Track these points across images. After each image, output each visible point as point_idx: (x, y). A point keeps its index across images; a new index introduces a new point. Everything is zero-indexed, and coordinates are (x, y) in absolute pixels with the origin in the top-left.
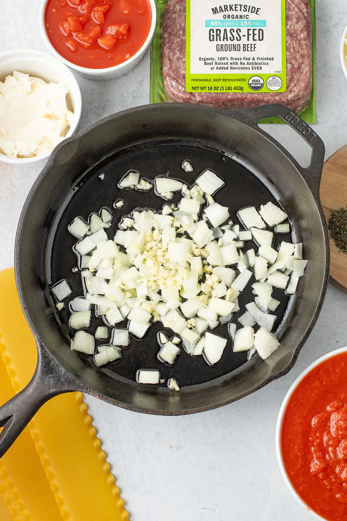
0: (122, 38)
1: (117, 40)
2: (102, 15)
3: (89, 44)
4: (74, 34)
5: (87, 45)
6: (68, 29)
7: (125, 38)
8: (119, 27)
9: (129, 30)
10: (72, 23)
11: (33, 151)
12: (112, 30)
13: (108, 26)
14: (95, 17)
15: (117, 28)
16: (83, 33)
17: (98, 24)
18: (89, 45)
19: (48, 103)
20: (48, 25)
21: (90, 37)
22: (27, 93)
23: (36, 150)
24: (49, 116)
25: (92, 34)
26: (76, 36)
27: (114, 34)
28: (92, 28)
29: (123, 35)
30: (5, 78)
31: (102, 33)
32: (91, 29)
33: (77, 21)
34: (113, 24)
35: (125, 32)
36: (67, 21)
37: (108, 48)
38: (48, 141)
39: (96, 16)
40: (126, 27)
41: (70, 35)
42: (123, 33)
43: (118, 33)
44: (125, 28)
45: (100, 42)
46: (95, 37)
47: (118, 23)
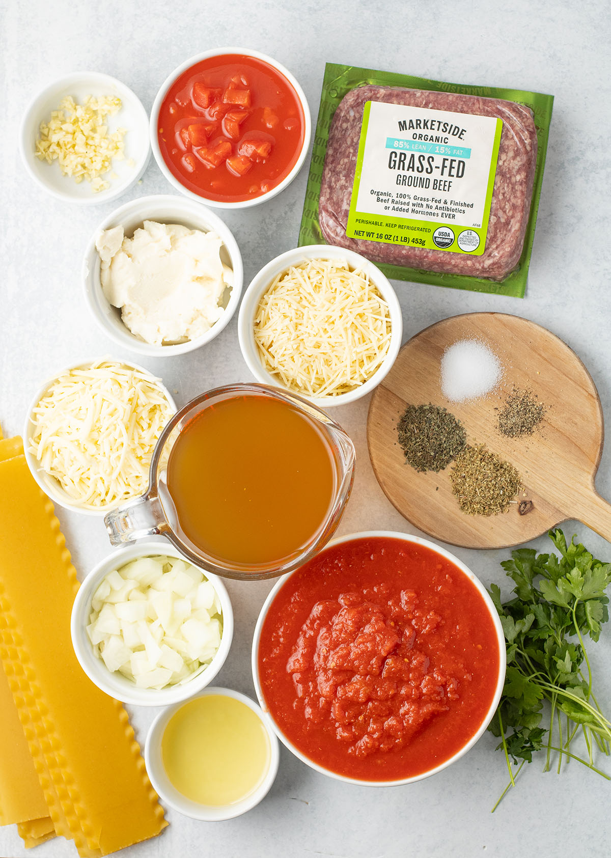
0: (260, 162)
1: (254, 163)
2: (237, 127)
3: (214, 165)
4: (195, 149)
5: (209, 166)
6: (187, 141)
7: (264, 162)
8: (258, 147)
9: (271, 152)
10: (193, 134)
11: (183, 333)
12: (247, 150)
13: (243, 143)
14: (226, 127)
15: (254, 148)
16: (208, 148)
17: (230, 139)
18: (215, 167)
19: (197, 261)
20: (161, 131)
21: (216, 157)
22: (166, 251)
23: (187, 330)
24: (199, 279)
25: (219, 152)
26: (198, 151)
27: (249, 156)
28: (221, 142)
29: (262, 158)
30: (134, 233)
31: (233, 153)
32: (220, 144)
33: (201, 131)
34: (249, 141)
35: (264, 154)
36: (187, 129)
37: (240, 174)
38: (201, 315)
39: (228, 128)
40: (267, 148)
41: (189, 150)
42: (262, 155)
43: (255, 155)
44: (265, 150)
45: (230, 164)
46: (224, 157)
47: (257, 142)
